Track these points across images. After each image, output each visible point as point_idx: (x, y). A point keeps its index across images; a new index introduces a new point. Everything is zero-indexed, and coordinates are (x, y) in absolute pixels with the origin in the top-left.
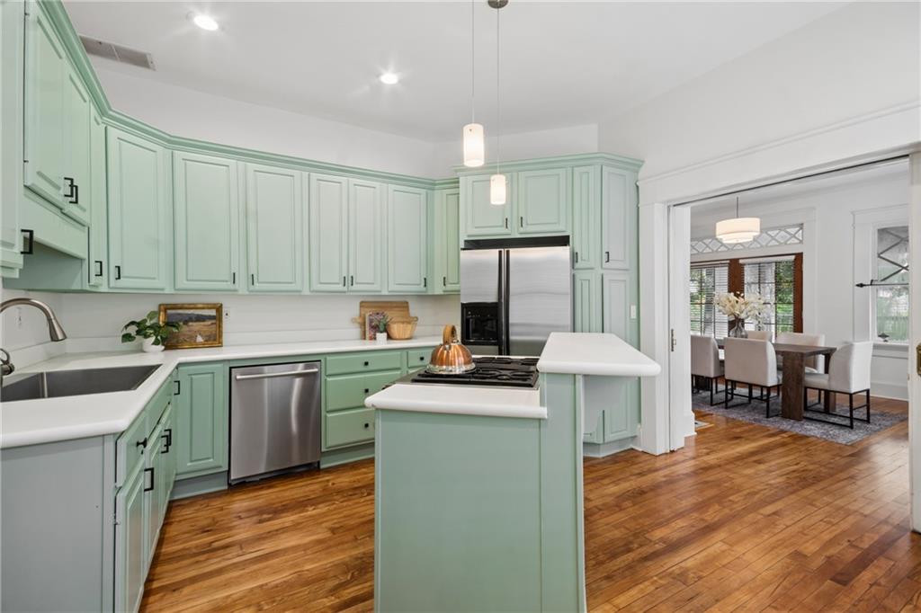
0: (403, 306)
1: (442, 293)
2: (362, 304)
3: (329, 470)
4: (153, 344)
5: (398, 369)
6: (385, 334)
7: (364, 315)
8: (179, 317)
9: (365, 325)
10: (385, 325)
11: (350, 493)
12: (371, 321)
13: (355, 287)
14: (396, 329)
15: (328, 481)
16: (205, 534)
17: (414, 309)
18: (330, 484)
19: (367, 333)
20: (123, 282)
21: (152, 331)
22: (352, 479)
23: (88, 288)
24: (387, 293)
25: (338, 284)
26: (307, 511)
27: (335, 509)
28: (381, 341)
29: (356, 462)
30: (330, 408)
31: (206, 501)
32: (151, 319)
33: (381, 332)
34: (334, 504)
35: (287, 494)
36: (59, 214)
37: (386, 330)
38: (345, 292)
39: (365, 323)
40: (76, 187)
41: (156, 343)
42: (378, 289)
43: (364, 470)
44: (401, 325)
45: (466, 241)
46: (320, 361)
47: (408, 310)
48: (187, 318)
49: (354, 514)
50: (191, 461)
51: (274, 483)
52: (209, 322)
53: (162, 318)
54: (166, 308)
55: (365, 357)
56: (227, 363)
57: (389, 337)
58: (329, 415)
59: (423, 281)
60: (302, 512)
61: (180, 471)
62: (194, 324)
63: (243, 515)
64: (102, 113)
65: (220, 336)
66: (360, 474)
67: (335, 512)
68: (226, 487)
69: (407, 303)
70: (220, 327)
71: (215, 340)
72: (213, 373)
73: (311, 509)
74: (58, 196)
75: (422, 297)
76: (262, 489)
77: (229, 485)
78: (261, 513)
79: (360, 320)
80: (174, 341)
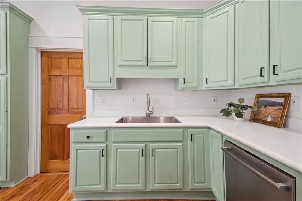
52: (278, 108)
65: (282, 120)
70: (284, 112)
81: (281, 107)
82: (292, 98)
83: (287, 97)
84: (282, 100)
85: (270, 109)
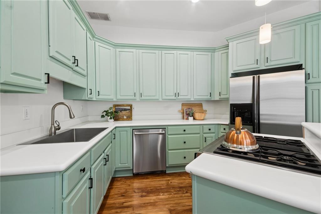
0: (200, 105)
1: (218, 99)
2: (183, 105)
3: (170, 175)
4: (110, 119)
5: (199, 133)
6: (192, 118)
7: (184, 109)
8: (119, 109)
9: (184, 113)
10: (192, 114)
11: (178, 190)
12: (186, 112)
13: (180, 97)
14: (197, 115)
15: (169, 180)
16: (122, 197)
17: (205, 107)
18: (170, 182)
19: (185, 117)
20: (100, 97)
21: (110, 114)
22: (179, 182)
23: (87, 99)
24: (193, 100)
25: (173, 96)
26: (160, 195)
27: (172, 198)
28: (191, 121)
29: (180, 172)
30: (169, 148)
31: (125, 180)
32: (110, 110)
33: (191, 117)
34: (171, 194)
35: (152, 183)
36: (72, 71)
37: (193, 116)
38: (176, 99)
39: (184, 112)
40: (77, 60)
41: (111, 118)
42: (189, 98)
43: (184, 178)
44: (200, 114)
45: (232, 74)
46: (165, 128)
47: (202, 107)
48: (121, 110)
49: (180, 203)
50: (121, 164)
51: (149, 177)
52: (128, 111)
53: (114, 110)
54: (115, 106)
55: (184, 128)
56: (131, 127)
57: (194, 119)
58: (169, 151)
59: (209, 94)
60: (158, 195)
61: (117, 167)
62: (123, 112)
63: (136, 191)
64: (93, 37)
65: (131, 116)
66: (182, 180)
67: (172, 199)
68: (132, 175)
69: (202, 104)
70: (131, 113)
71: (130, 118)
72: (127, 131)
73: (162, 194)
74: (70, 63)
75: (208, 101)
76: (144, 178)
77: (133, 174)
78: (143, 192)
79: (182, 111)
80: (117, 118)
81: (129, 111)
82: (133, 107)
83: (131, 106)
84: (129, 108)
85: (124, 112)
